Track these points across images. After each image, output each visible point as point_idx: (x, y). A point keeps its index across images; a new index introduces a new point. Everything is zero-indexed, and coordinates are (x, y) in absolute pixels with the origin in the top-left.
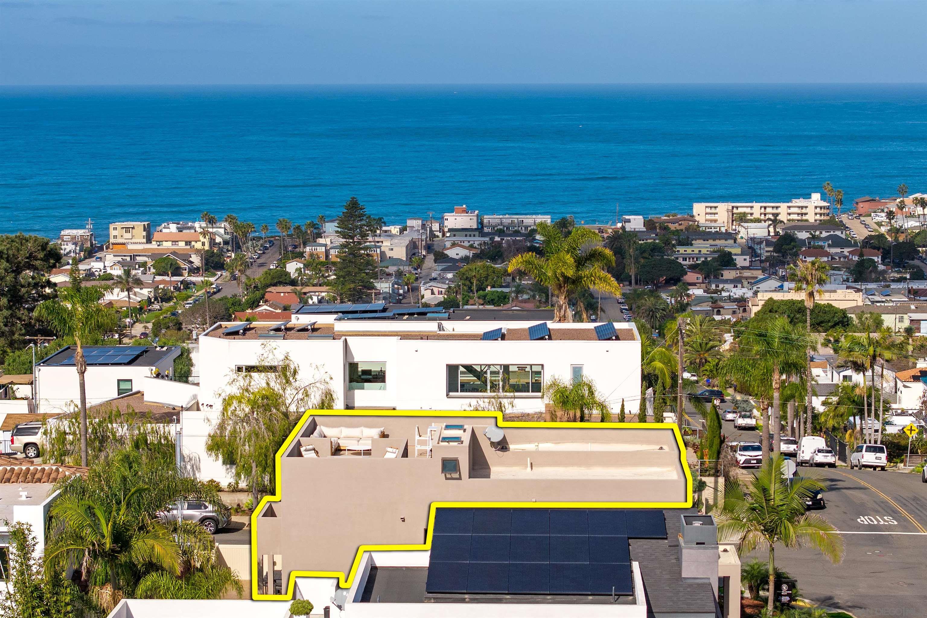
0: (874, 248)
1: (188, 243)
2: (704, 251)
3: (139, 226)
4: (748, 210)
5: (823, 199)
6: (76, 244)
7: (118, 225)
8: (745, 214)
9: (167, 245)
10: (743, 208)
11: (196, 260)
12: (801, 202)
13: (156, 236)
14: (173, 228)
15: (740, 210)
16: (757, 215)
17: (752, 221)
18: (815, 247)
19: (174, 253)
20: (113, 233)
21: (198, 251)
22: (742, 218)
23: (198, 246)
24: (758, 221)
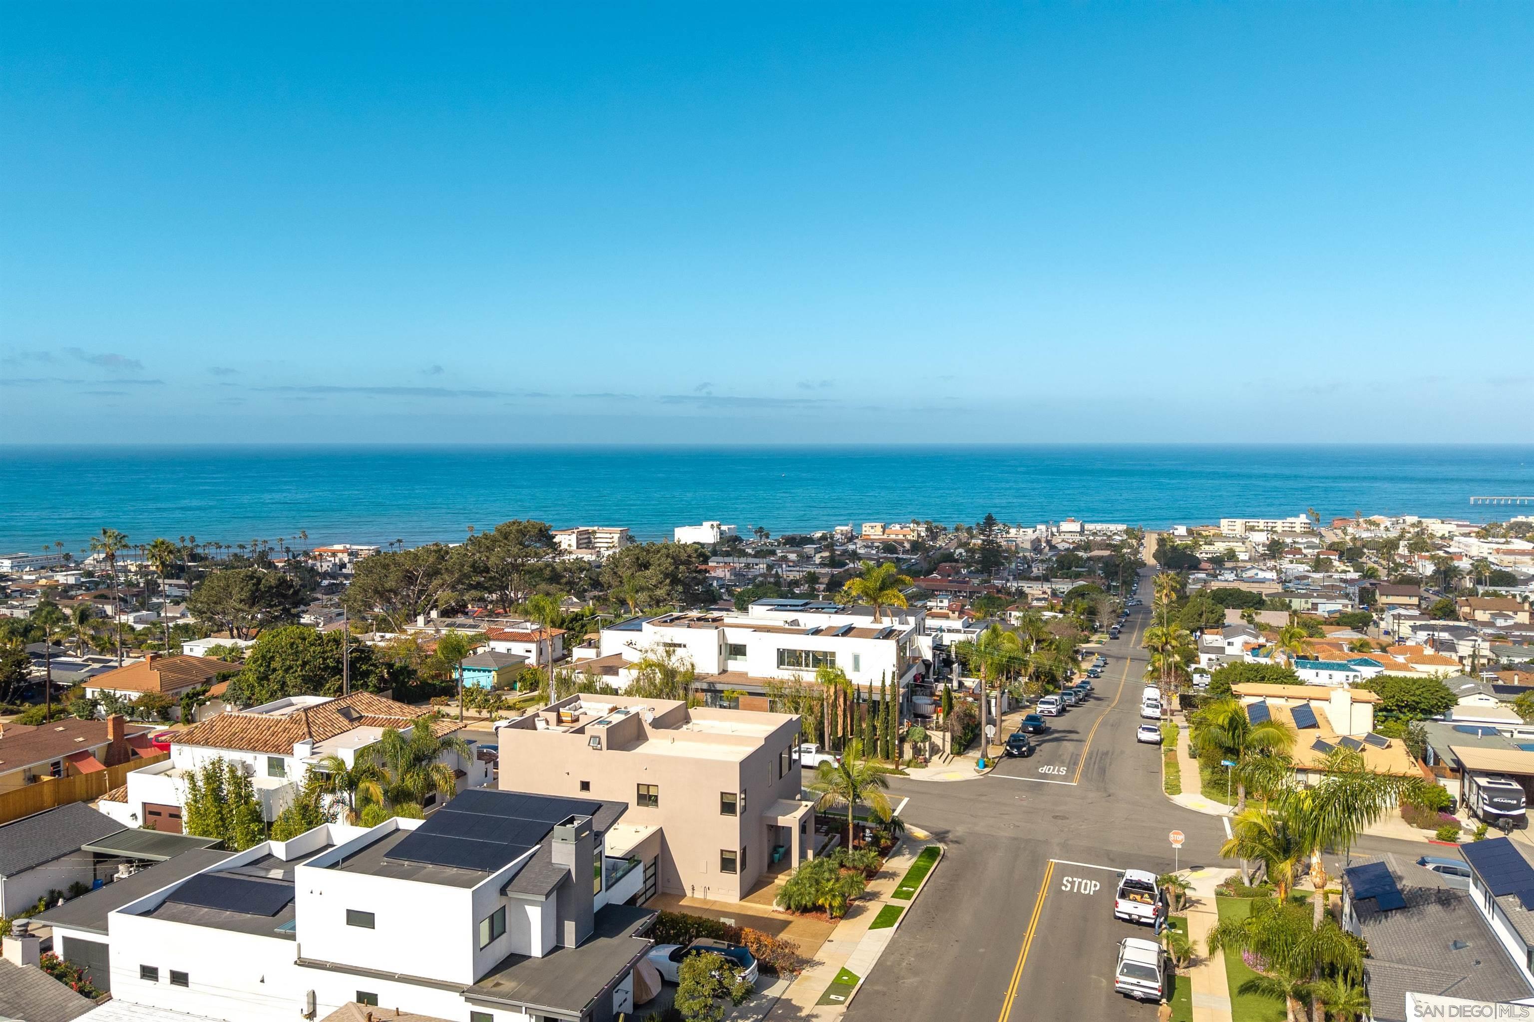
0: (1334, 550)
1: (904, 536)
2: (1221, 549)
3: (879, 526)
4: (1256, 524)
5: (1307, 518)
6: (842, 535)
7: (868, 524)
8: (1254, 526)
9: (893, 537)
10: (1252, 522)
11: (907, 545)
12: (1290, 520)
13: (887, 531)
14: (898, 527)
15: (1251, 524)
16: (1261, 527)
17: (1258, 531)
18: (1295, 548)
19: (895, 541)
20: (864, 529)
21: (908, 541)
22: (1252, 529)
23: (909, 537)
24: (1262, 531)
